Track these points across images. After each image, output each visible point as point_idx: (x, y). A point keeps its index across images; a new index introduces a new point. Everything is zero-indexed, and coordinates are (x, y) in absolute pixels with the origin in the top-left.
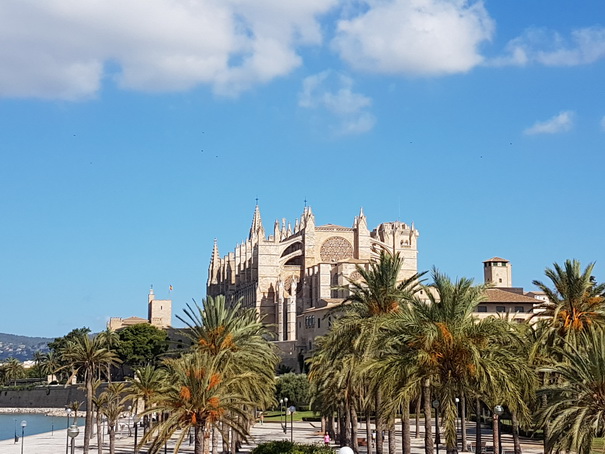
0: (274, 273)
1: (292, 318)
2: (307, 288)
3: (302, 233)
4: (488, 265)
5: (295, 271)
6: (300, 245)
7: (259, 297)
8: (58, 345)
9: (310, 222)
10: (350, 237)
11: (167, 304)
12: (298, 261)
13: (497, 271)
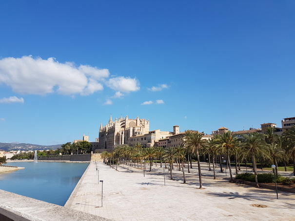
0: (118, 129)
1: (123, 139)
2: (127, 133)
3: (125, 120)
4: (174, 127)
5: (123, 129)
6: (124, 123)
7: (115, 135)
8: (64, 146)
9: (127, 118)
10: (135, 121)
11: (88, 137)
12: (124, 127)
13: (177, 128)
